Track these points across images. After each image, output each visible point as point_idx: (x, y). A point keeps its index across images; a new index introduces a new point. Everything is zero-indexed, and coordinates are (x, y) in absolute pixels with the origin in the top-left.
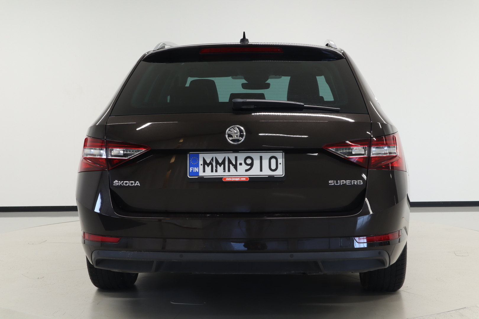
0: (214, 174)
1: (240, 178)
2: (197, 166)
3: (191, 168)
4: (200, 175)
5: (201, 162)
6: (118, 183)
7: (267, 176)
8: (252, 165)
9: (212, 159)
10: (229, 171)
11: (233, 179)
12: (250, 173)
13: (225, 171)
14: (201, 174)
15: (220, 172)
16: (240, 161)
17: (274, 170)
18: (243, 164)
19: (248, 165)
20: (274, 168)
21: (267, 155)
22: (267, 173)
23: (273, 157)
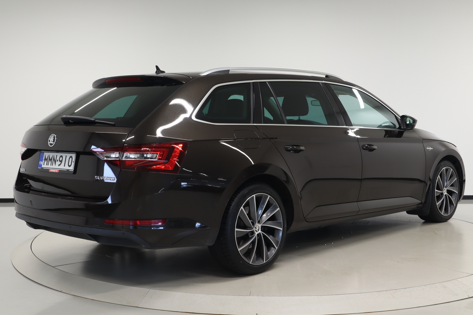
0: (47, 166)
2: (42, 161)
3: (40, 162)
4: (42, 167)
5: (44, 158)
7: (66, 170)
9: (48, 157)
10: (53, 165)
12: (60, 167)
13: (51, 165)
15: (49, 166)
16: (58, 158)
17: (69, 166)
18: (59, 161)
19: (60, 161)
20: (70, 164)
21: (69, 155)
22: (67, 167)
23: (71, 157)
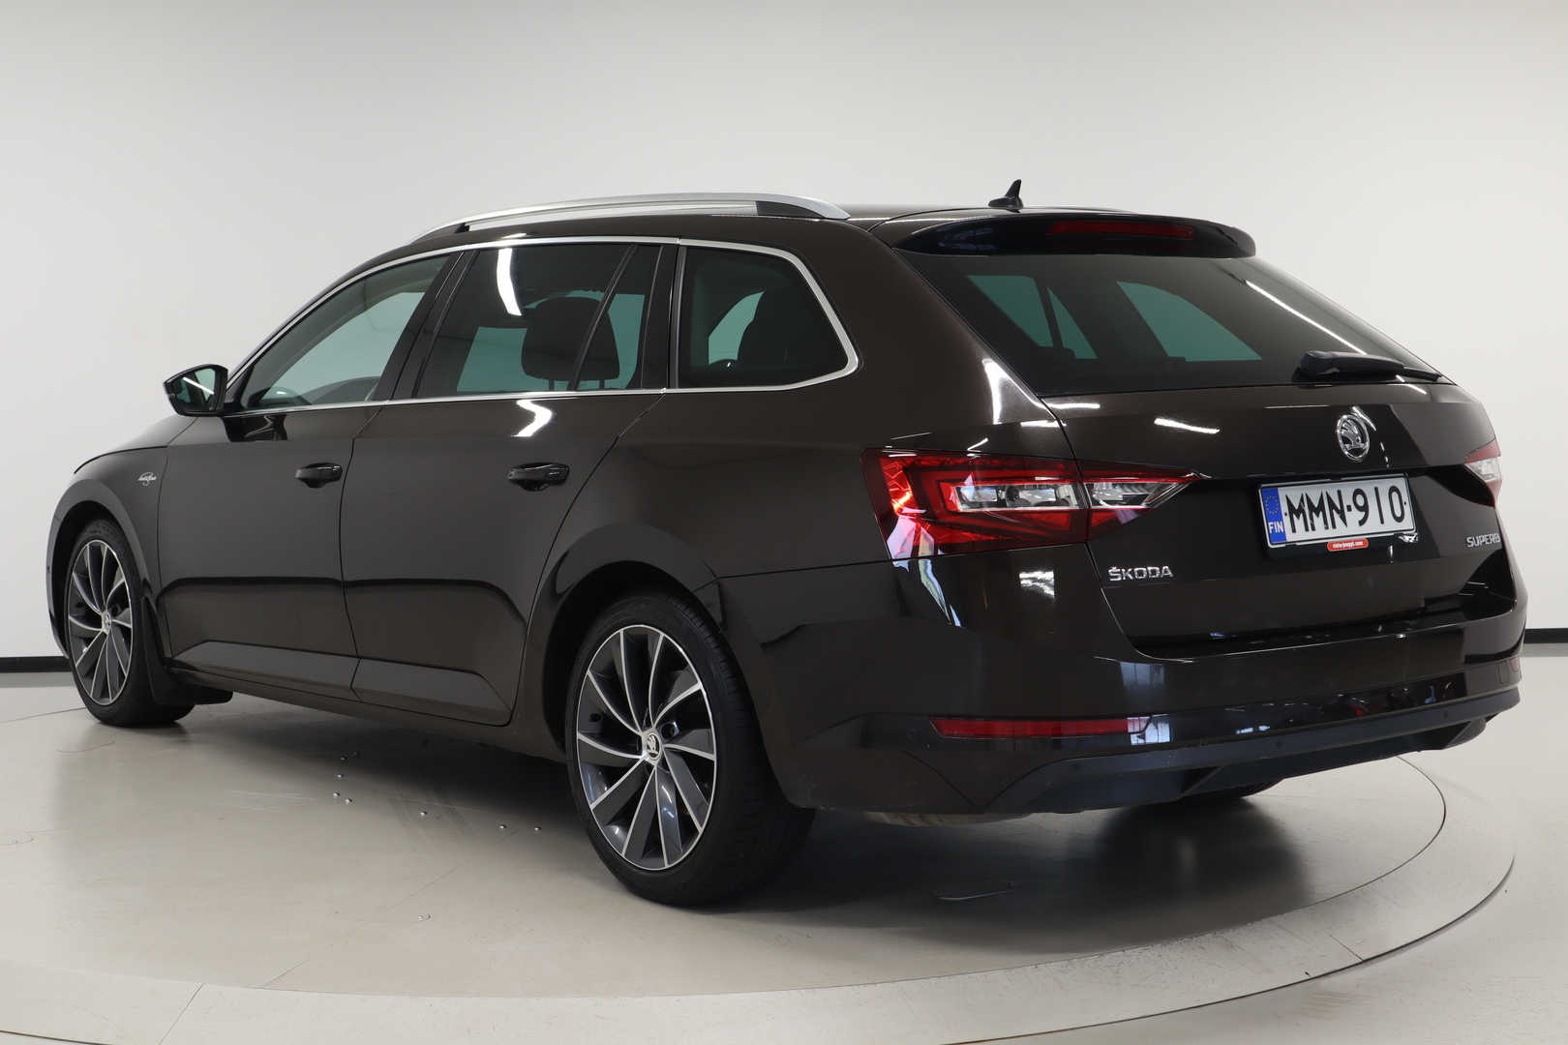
0: (1311, 535)
1: (1355, 541)
2: (1280, 519)
3: (1270, 524)
4: (1288, 540)
5: (1284, 508)
6: (1121, 572)
7: (1392, 534)
8: (1365, 508)
9: (1302, 500)
10: (1334, 526)
11: (1345, 545)
12: (1365, 529)
13: (1327, 528)
14: (1290, 537)
15: (1320, 532)
16: (1348, 501)
17: (1399, 519)
18: (1353, 507)
19: (1360, 509)
20: (1398, 514)
21: (1384, 485)
22: (1391, 526)
23: (1393, 489)
